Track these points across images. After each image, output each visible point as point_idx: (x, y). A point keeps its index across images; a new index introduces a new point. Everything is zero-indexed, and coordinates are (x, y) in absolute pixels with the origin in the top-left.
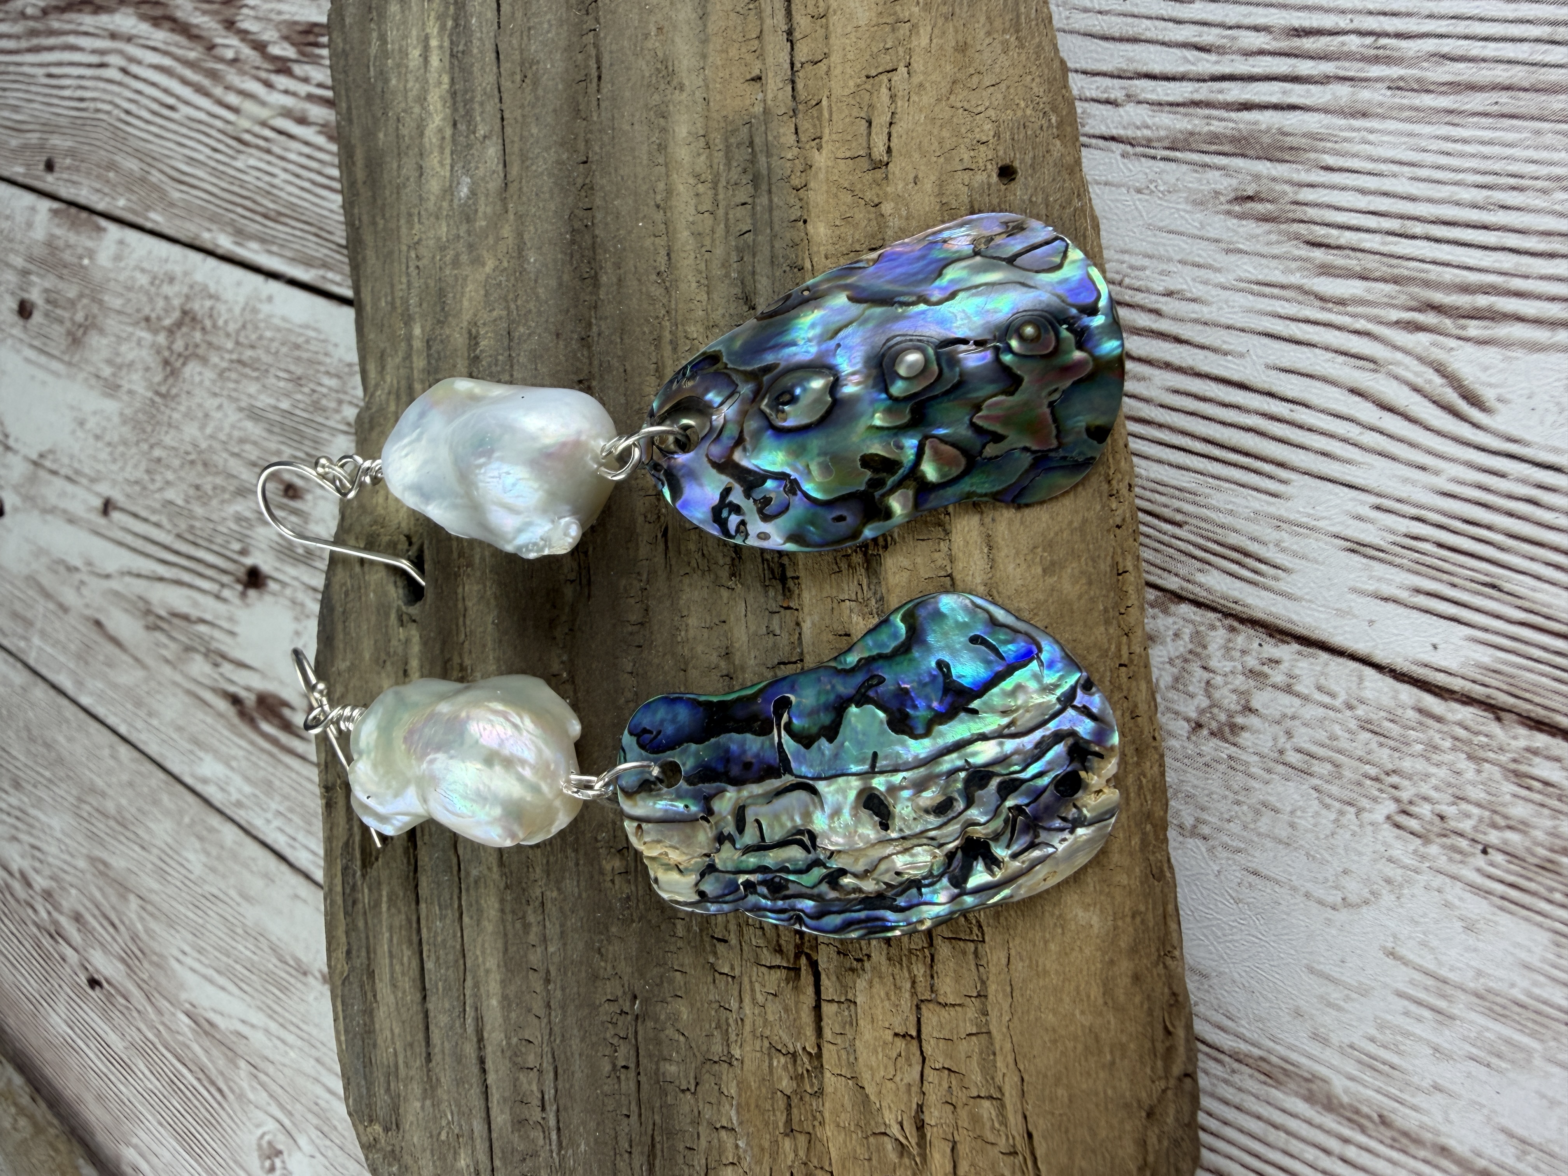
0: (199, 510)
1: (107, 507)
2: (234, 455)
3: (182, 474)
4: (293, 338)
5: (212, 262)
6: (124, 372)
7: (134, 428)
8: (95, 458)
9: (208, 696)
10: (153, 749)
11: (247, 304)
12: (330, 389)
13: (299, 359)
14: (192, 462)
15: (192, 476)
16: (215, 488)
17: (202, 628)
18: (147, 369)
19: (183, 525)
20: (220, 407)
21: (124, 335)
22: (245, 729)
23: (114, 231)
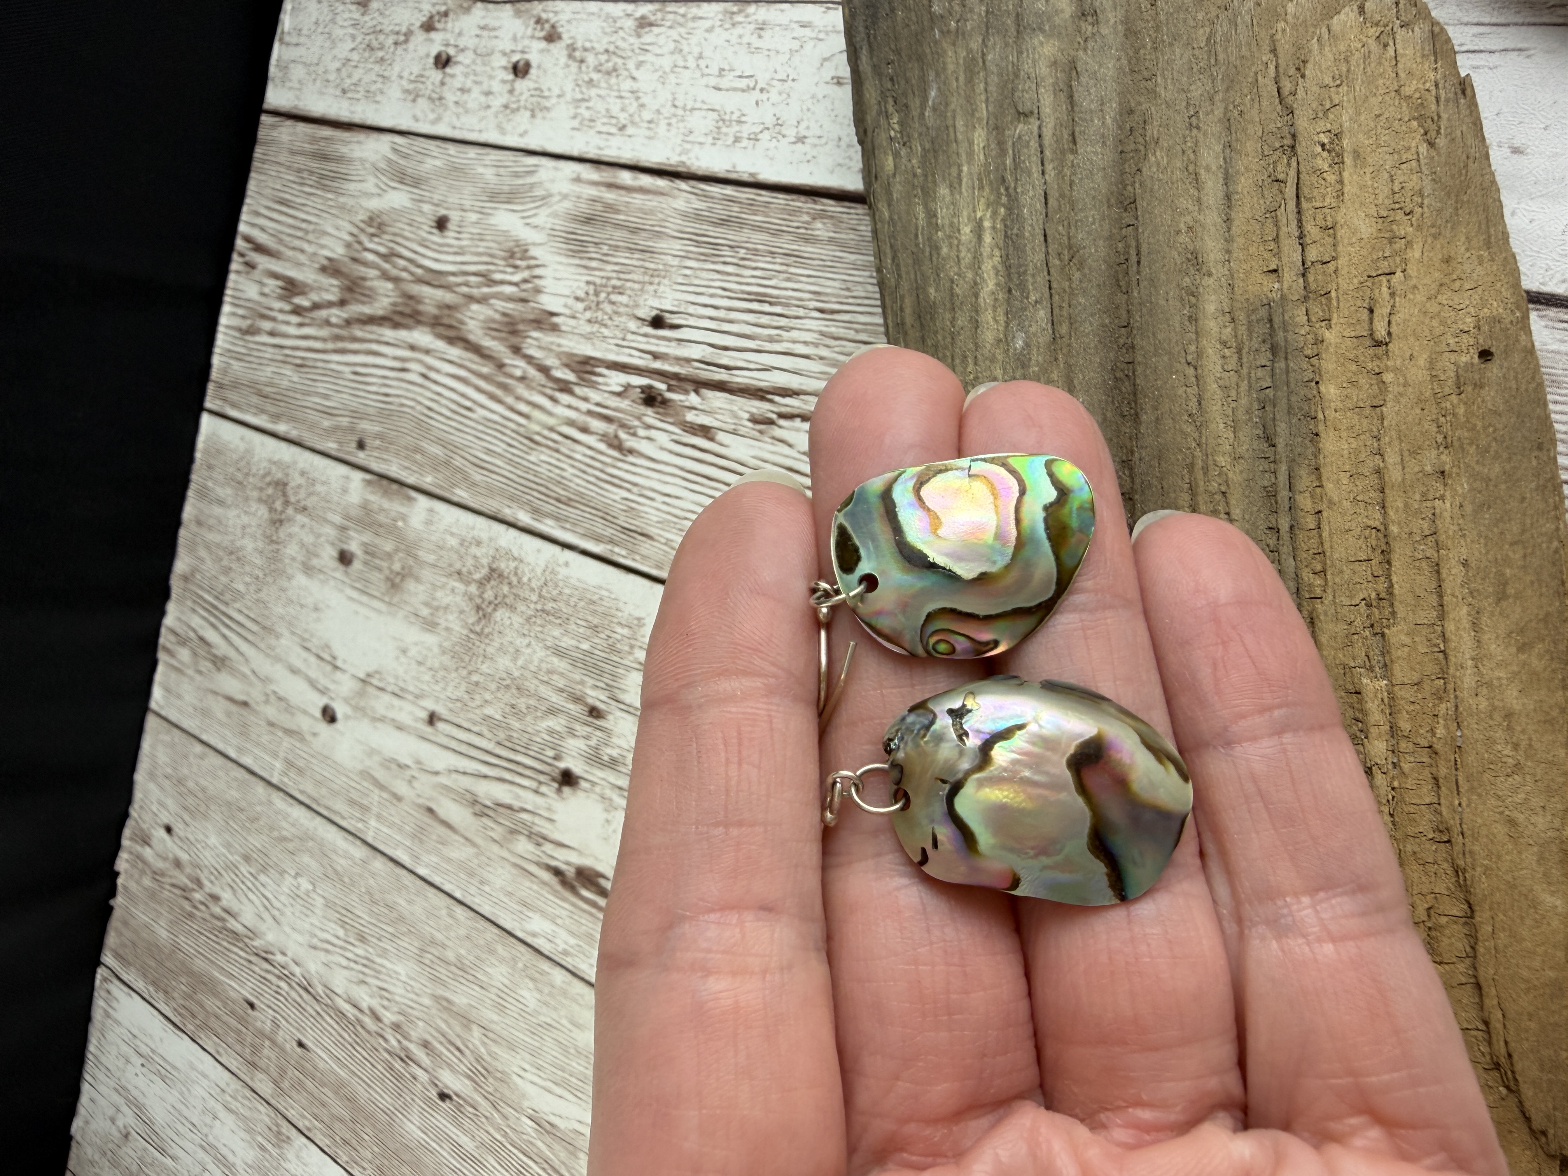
0: (516, 725)
1: (432, 719)
2: (542, 681)
3: (499, 695)
4: (588, 596)
5: (513, 532)
6: (441, 613)
7: (453, 657)
8: (418, 679)
9: (533, 868)
10: (486, 909)
11: (547, 567)
12: (623, 636)
13: (594, 612)
14: (507, 687)
15: (507, 697)
16: (528, 708)
17: (524, 816)
18: (462, 612)
19: (502, 736)
20: (529, 645)
21: (439, 584)
22: (568, 895)
23: (423, 502)
